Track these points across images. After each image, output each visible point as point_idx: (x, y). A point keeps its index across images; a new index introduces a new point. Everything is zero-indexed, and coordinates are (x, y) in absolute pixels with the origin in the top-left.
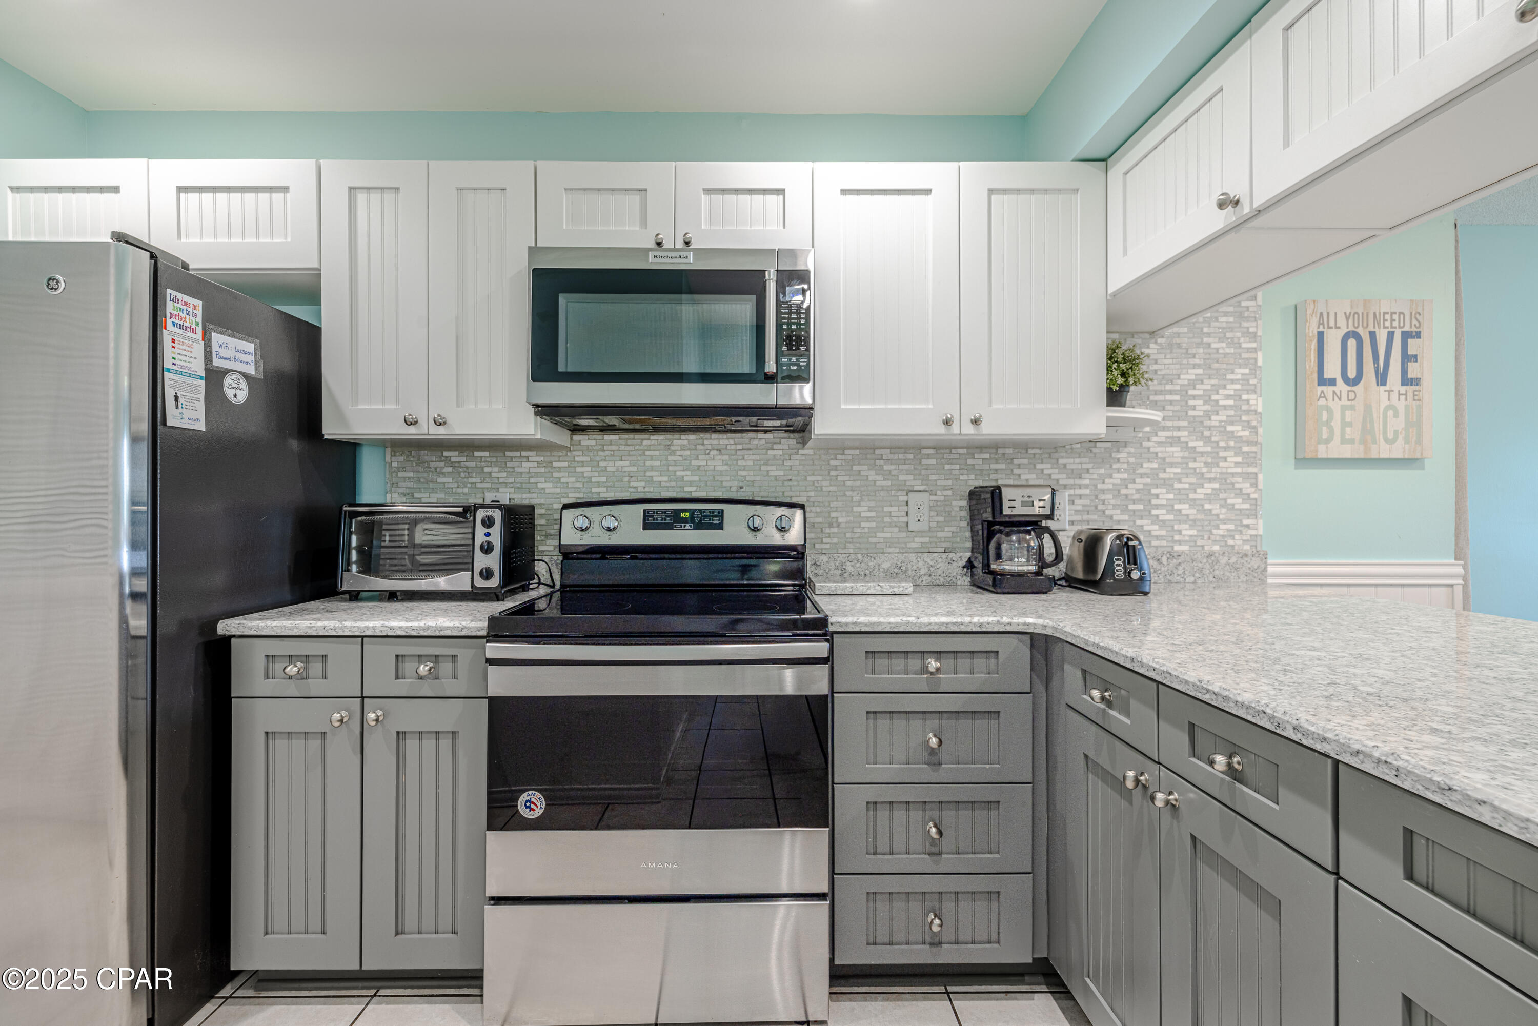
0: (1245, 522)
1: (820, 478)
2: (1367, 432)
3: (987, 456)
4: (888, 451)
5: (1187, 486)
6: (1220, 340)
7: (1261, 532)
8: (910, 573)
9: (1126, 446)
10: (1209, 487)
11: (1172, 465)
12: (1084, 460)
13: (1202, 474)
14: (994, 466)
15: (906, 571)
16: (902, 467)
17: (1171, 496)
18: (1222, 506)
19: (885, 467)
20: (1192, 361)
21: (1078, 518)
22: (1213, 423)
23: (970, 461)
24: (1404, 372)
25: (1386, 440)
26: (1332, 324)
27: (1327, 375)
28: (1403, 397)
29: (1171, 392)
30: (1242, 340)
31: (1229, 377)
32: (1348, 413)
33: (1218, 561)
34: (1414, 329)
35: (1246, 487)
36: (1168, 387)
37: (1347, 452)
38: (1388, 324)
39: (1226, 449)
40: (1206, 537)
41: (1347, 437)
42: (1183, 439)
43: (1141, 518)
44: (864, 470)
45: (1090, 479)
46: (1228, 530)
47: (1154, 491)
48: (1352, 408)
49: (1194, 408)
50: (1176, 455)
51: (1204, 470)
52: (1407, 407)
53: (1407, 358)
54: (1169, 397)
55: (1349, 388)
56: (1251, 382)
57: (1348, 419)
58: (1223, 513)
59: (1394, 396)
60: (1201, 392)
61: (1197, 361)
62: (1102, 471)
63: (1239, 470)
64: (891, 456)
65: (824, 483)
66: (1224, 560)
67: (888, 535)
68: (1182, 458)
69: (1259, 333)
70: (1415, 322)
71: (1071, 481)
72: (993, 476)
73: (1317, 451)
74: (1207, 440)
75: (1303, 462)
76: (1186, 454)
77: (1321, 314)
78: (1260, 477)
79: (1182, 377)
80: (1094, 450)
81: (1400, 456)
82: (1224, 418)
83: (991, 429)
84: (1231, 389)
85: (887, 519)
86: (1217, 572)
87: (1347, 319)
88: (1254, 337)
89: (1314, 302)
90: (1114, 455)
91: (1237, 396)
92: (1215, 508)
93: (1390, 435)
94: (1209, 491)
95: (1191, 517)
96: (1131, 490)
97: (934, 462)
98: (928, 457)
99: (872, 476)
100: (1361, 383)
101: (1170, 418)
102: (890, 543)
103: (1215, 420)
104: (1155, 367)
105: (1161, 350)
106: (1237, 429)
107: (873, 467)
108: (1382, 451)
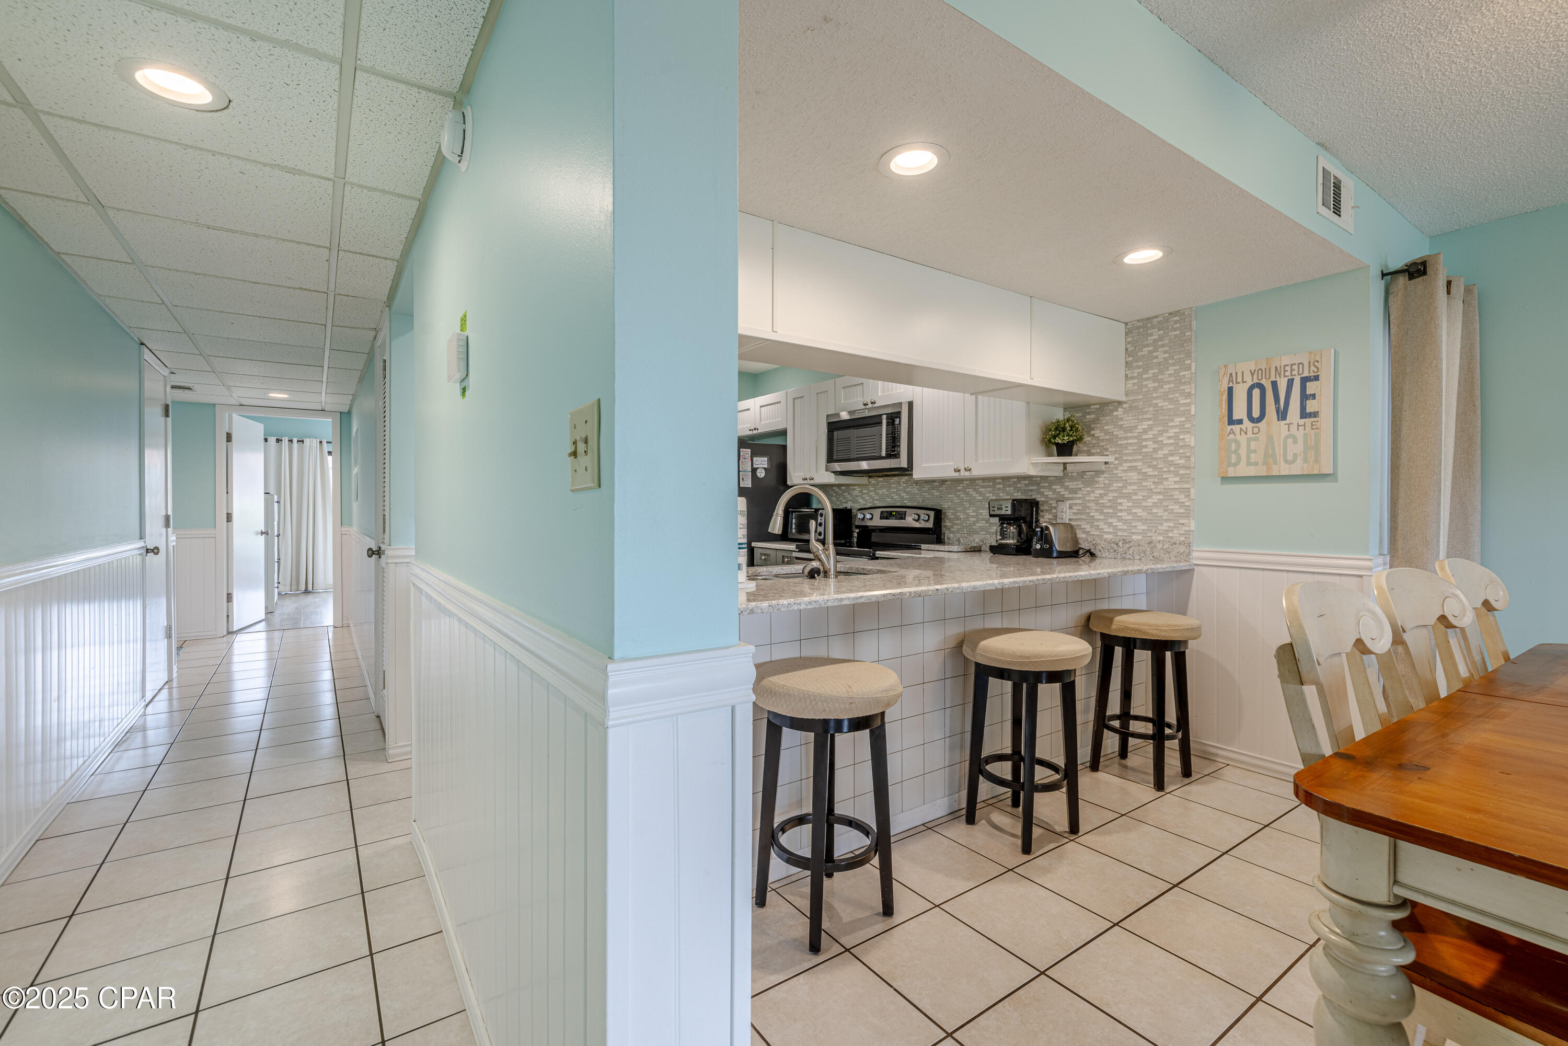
0: (1181, 521)
1: (953, 496)
2: (1270, 457)
3: (1027, 482)
4: (981, 481)
5: (1141, 498)
6: (1165, 400)
7: (1193, 528)
8: (987, 545)
9: (1103, 474)
10: (1156, 498)
11: (1131, 484)
12: (1078, 483)
13: (1151, 489)
14: (1030, 488)
15: (985, 544)
17: (1130, 504)
18: (1165, 511)
19: (980, 490)
20: (1145, 416)
21: (1075, 517)
22: (1159, 456)
23: (1019, 485)
24: (1303, 407)
25: (1286, 461)
26: (1240, 379)
27: (1236, 417)
28: (1301, 428)
29: (1131, 438)
30: (1180, 398)
31: (1170, 424)
32: (1253, 444)
33: (1156, 547)
34: (1312, 374)
35: (1182, 498)
36: (1130, 435)
37: (1252, 471)
38: (1288, 373)
39: (1169, 472)
40: (1153, 531)
41: (1252, 461)
42: (1138, 468)
43: (1111, 517)
44: (971, 491)
45: (1082, 494)
46: (1169, 527)
47: (1119, 501)
48: (1257, 439)
49: (1146, 446)
50: (1134, 478)
51: (1153, 487)
52: (1305, 435)
53: (1305, 397)
54: (1130, 441)
55: (1254, 425)
56: (1186, 426)
57: (1253, 448)
58: (1165, 515)
59: (1294, 427)
60: (1151, 436)
61: (1148, 416)
62: (1089, 489)
63: (1177, 486)
65: (955, 498)
66: (1160, 546)
67: (981, 525)
68: (1138, 479)
69: (1193, 392)
70: (1313, 368)
71: (1071, 496)
72: (1030, 493)
73: (1227, 472)
74: (1155, 467)
75: (1226, 479)
76: (1141, 477)
77: (1231, 374)
78: (1192, 490)
79: (1139, 427)
80: (1085, 477)
81: (1299, 473)
82: (1167, 452)
83: (977, 472)
84: (1171, 432)
85: (980, 517)
86: (1155, 554)
87: (1253, 375)
88: (1189, 395)
89: (1225, 366)
90: (1096, 479)
91: (1176, 437)
92: (1160, 512)
93: (1290, 457)
94: (1156, 501)
95: (1144, 518)
96: (1104, 501)
97: (1001, 486)
98: (999, 483)
99: (974, 494)
100: (1265, 419)
101: (1130, 454)
102: (982, 529)
103: (1160, 454)
104: (1121, 423)
105: (1125, 412)
106: (1175, 459)
107: (975, 490)
108: (1285, 470)
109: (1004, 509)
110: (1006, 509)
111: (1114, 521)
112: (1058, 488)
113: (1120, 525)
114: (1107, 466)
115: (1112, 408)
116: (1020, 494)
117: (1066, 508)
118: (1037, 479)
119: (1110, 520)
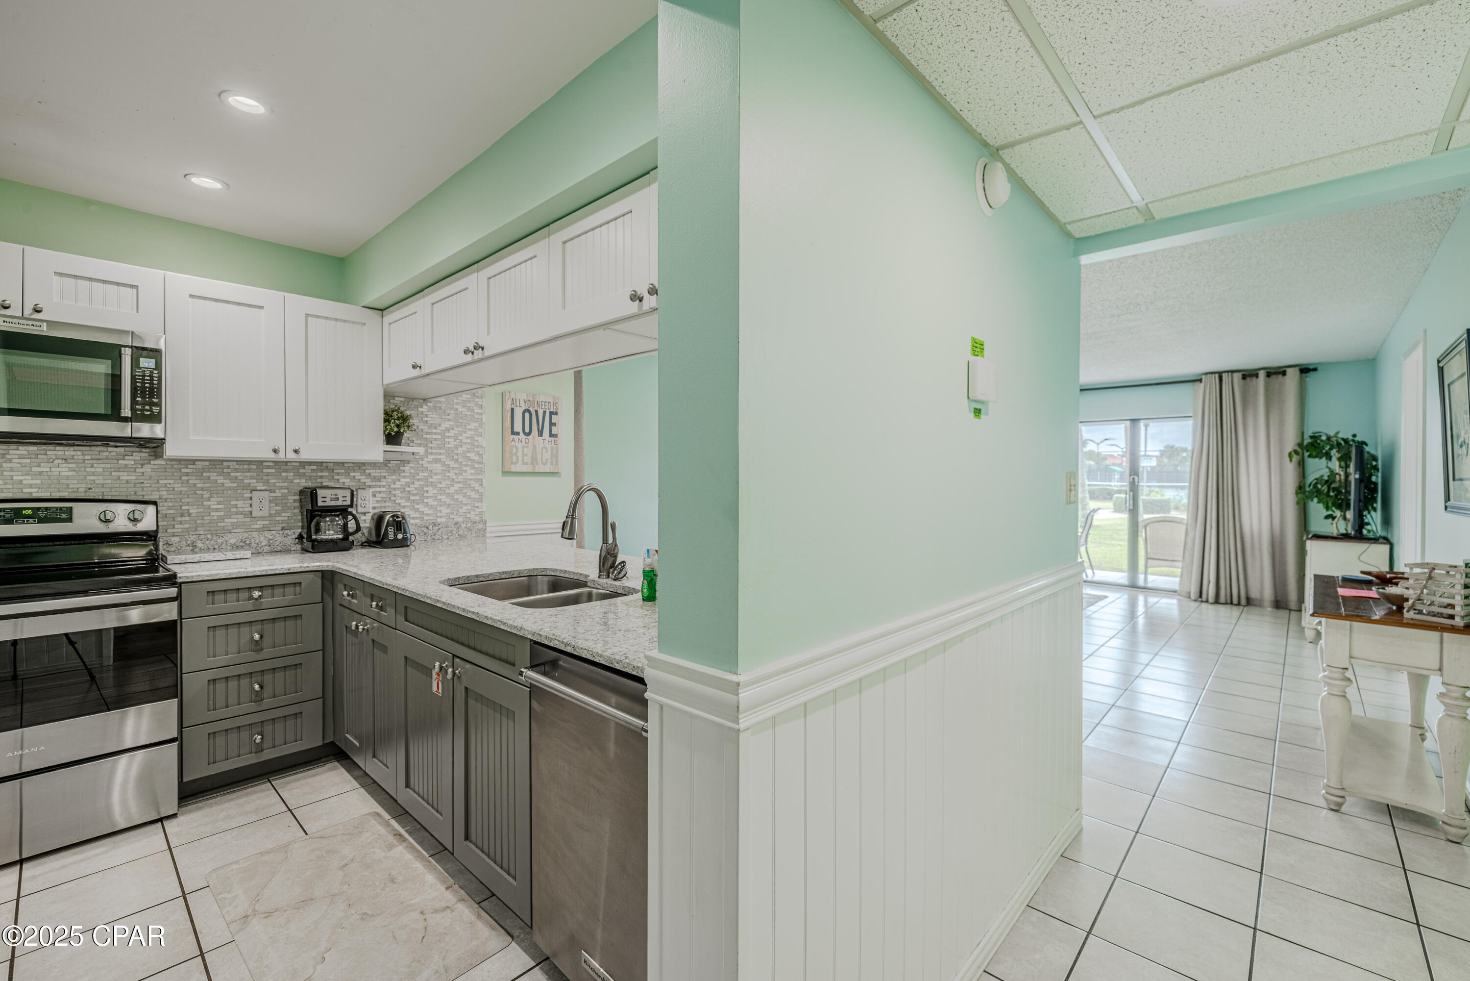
0: (476, 505)
1: (172, 481)
2: (534, 461)
4: (235, 463)
5: (445, 486)
6: (463, 407)
7: (484, 510)
8: (253, 545)
9: (409, 463)
10: (457, 487)
11: (436, 474)
12: (382, 471)
13: (453, 479)
14: (320, 474)
15: (249, 544)
16: (246, 474)
17: (435, 491)
18: (464, 496)
19: (232, 474)
20: (447, 417)
21: (379, 505)
22: (459, 452)
23: (301, 471)
24: (551, 430)
25: (543, 463)
26: (518, 404)
27: (515, 430)
28: (550, 443)
29: (435, 434)
30: (475, 408)
31: (468, 427)
32: (525, 450)
33: (461, 526)
34: (555, 411)
35: (476, 486)
36: (434, 431)
37: (525, 469)
38: (543, 407)
39: (466, 466)
40: (455, 514)
41: (525, 461)
42: (442, 460)
43: (418, 504)
44: (214, 476)
45: (386, 482)
46: (467, 510)
47: (425, 489)
48: (527, 447)
49: (449, 443)
50: (438, 468)
51: (454, 477)
52: (552, 448)
53: (552, 424)
54: (434, 436)
55: (526, 437)
56: (479, 431)
57: (525, 452)
58: (465, 500)
59: (546, 442)
60: (453, 435)
61: (450, 417)
62: (394, 477)
63: (473, 477)
64: (237, 467)
65: (176, 485)
66: (463, 526)
67: (235, 520)
68: (442, 470)
69: (484, 405)
70: (555, 407)
71: (374, 483)
72: (319, 480)
73: (510, 468)
74: (456, 461)
75: (506, 473)
76: (444, 468)
77: (513, 399)
78: (484, 480)
79: (442, 425)
80: (389, 465)
81: (548, 471)
82: (465, 449)
84: (469, 434)
85: (234, 510)
86: (460, 532)
87: (525, 403)
88: (481, 407)
89: (509, 392)
90: (401, 468)
91: (472, 438)
92: (460, 497)
93: (544, 461)
94: (457, 489)
95: (447, 503)
96: (412, 488)
97: (273, 471)
98: (269, 467)
99: (220, 480)
100: (531, 435)
101: (435, 448)
102: (236, 525)
103: (460, 450)
104: (426, 419)
105: (430, 409)
106: (472, 455)
107: (221, 474)
108: (541, 468)
109: (341, 499)
110: (344, 499)
111: (421, 507)
112: (358, 475)
113: (426, 510)
114: (413, 456)
115: (417, 404)
116: (304, 481)
117: (369, 496)
118: (329, 464)
119: (416, 507)
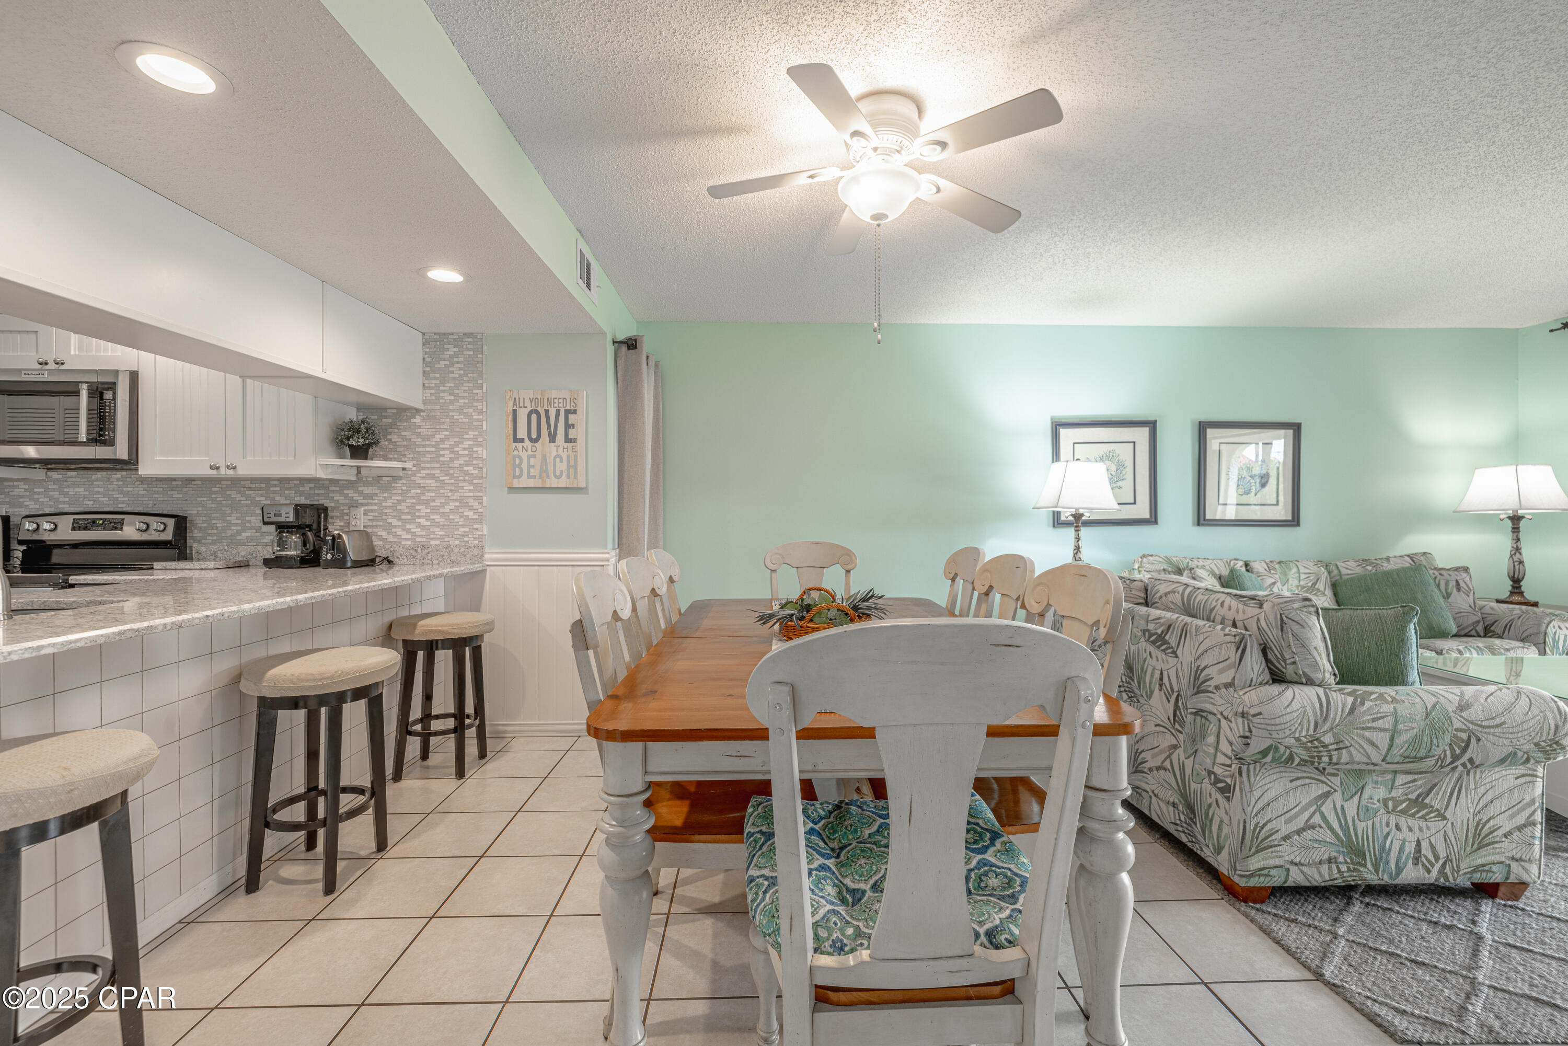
0: (475, 526)
1: (205, 499)
2: (544, 472)
3: (312, 485)
4: (249, 482)
5: (439, 504)
6: (460, 414)
7: (485, 532)
8: (258, 558)
9: (400, 480)
10: (452, 505)
11: (429, 491)
12: (374, 488)
13: (448, 497)
14: (316, 492)
15: (256, 557)
16: (258, 492)
17: (428, 511)
18: (461, 517)
19: (247, 492)
20: (442, 427)
21: (371, 524)
22: (455, 465)
23: (301, 489)
24: (566, 434)
25: (555, 476)
26: (522, 405)
27: (519, 436)
28: (565, 450)
29: (429, 446)
30: (473, 414)
31: (466, 436)
32: (532, 460)
33: (453, 551)
34: (572, 408)
35: (476, 505)
36: (427, 443)
37: (531, 483)
38: (556, 405)
39: (464, 481)
40: (451, 536)
41: (531, 474)
42: (436, 475)
43: (410, 524)
44: (234, 494)
45: (378, 500)
46: (465, 532)
47: (417, 507)
48: (534, 456)
49: (443, 455)
50: (432, 485)
52: (568, 456)
53: (568, 426)
54: (428, 449)
55: (533, 444)
56: (479, 440)
57: (532, 463)
58: (461, 521)
59: (560, 449)
60: (448, 446)
61: (445, 427)
62: (386, 495)
63: (471, 494)
64: (251, 485)
65: (208, 502)
66: (456, 550)
67: (249, 535)
68: (436, 487)
69: (484, 410)
70: (572, 404)
71: (366, 501)
72: (316, 498)
73: (512, 483)
74: (452, 476)
75: (512, 489)
77: (515, 399)
78: (484, 498)
79: (436, 436)
80: (381, 482)
81: (564, 486)
82: (462, 462)
83: (243, 471)
84: (467, 444)
85: (248, 525)
86: (452, 558)
87: (531, 402)
88: (481, 412)
89: (510, 391)
90: (393, 485)
91: (470, 449)
92: (456, 518)
93: (558, 473)
94: (453, 507)
95: (441, 524)
96: (403, 507)
97: (278, 489)
98: (275, 486)
99: (239, 498)
100: (540, 441)
101: (428, 462)
102: (250, 539)
103: (457, 463)
104: (419, 430)
105: (423, 420)
106: (470, 469)
107: (239, 492)
108: (554, 483)
109: (284, 515)
110: (287, 515)
111: (412, 527)
112: (350, 493)
113: (418, 531)
114: (404, 472)
115: (409, 414)
116: (303, 498)
117: (360, 514)
118: (325, 482)
119: (408, 527)
